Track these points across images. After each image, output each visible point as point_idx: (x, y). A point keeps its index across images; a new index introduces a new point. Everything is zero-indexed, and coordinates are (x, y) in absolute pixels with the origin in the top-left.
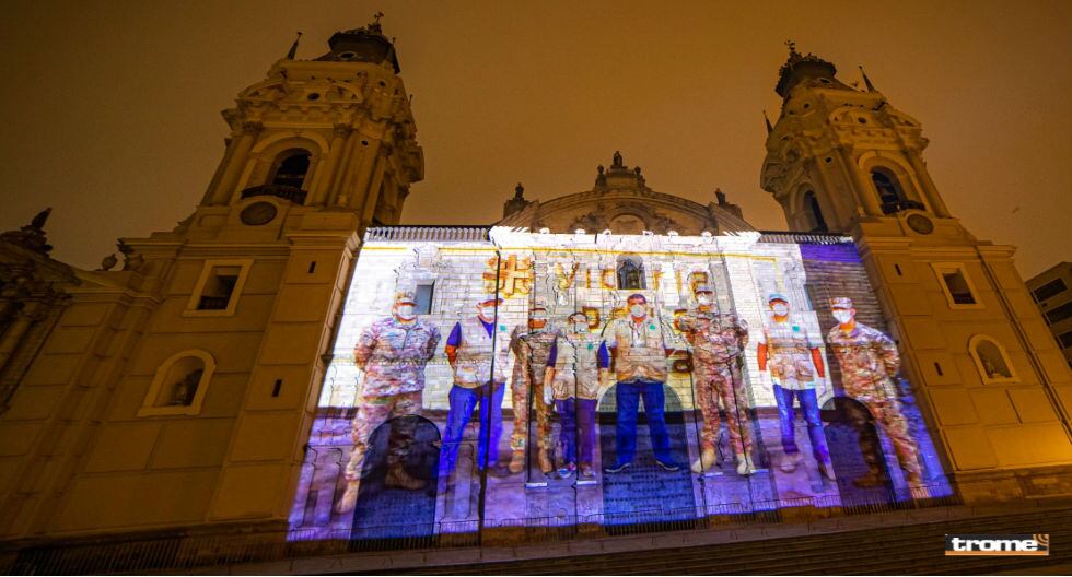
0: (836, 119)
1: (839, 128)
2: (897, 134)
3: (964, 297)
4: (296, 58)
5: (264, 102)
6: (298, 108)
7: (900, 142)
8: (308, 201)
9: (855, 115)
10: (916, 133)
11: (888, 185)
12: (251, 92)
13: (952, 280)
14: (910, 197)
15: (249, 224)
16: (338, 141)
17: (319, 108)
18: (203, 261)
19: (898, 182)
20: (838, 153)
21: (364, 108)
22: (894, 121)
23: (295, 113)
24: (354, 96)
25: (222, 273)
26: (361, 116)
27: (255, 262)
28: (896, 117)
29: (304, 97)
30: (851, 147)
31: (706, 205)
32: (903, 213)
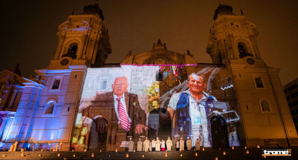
0: (228, 25)
1: (229, 28)
2: (248, 30)
3: (260, 85)
7: (249, 33)
8: (77, 58)
9: (235, 24)
11: (243, 49)
13: (257, 80)
15: (63, 65)
18: (52, 76)
19: (246, 48)
20: (228, 37)
22: (247, 25)
23: (73, 32)
24: (87, 25)
26: (90, 32)
27: (64, 76)
29: (76, 27)
30: (232, 35)
31: (183, 54)
32: (245, 57)
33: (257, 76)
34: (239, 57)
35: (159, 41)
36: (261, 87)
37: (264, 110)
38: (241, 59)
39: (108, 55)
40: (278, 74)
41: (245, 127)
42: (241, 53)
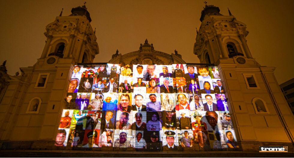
0: (216, 25)
1: (217, 28)
2: (237, 30)
3: (253, 85)
4: (62, 16)
5: (52, 29)
6: (61, 30)
7: (238, 32)
8: (64, 57)
9: (223, 24)
10: (244, 29)
11: (232, 48)
12: (49, 26)
13: (249, 79)
14: (239, 51)
15: (49, 64)
16: (71, 39)
17: (66, 30)
18: (38, 74)
19: (236, 47)
20: (216, 37)
21: (77, 29)
22: (236, 25)
23: (60, 32)
24: (74, 26)
25: (43, 77)
26: (77, 32)
27: (50, 74)
28: (237, 24)
29: (63, 27)
30: (220, 35)
31: (171, 55)
32: (235, 57)
33: (249, 75)
34: (228, 57)
35: (146, 41)
36: (254, 87)
37: (258, 111)
38: (231, 59)
39: (96, 55)
40: (273, 73)
41: (239, 128)
42: (230, 53)
